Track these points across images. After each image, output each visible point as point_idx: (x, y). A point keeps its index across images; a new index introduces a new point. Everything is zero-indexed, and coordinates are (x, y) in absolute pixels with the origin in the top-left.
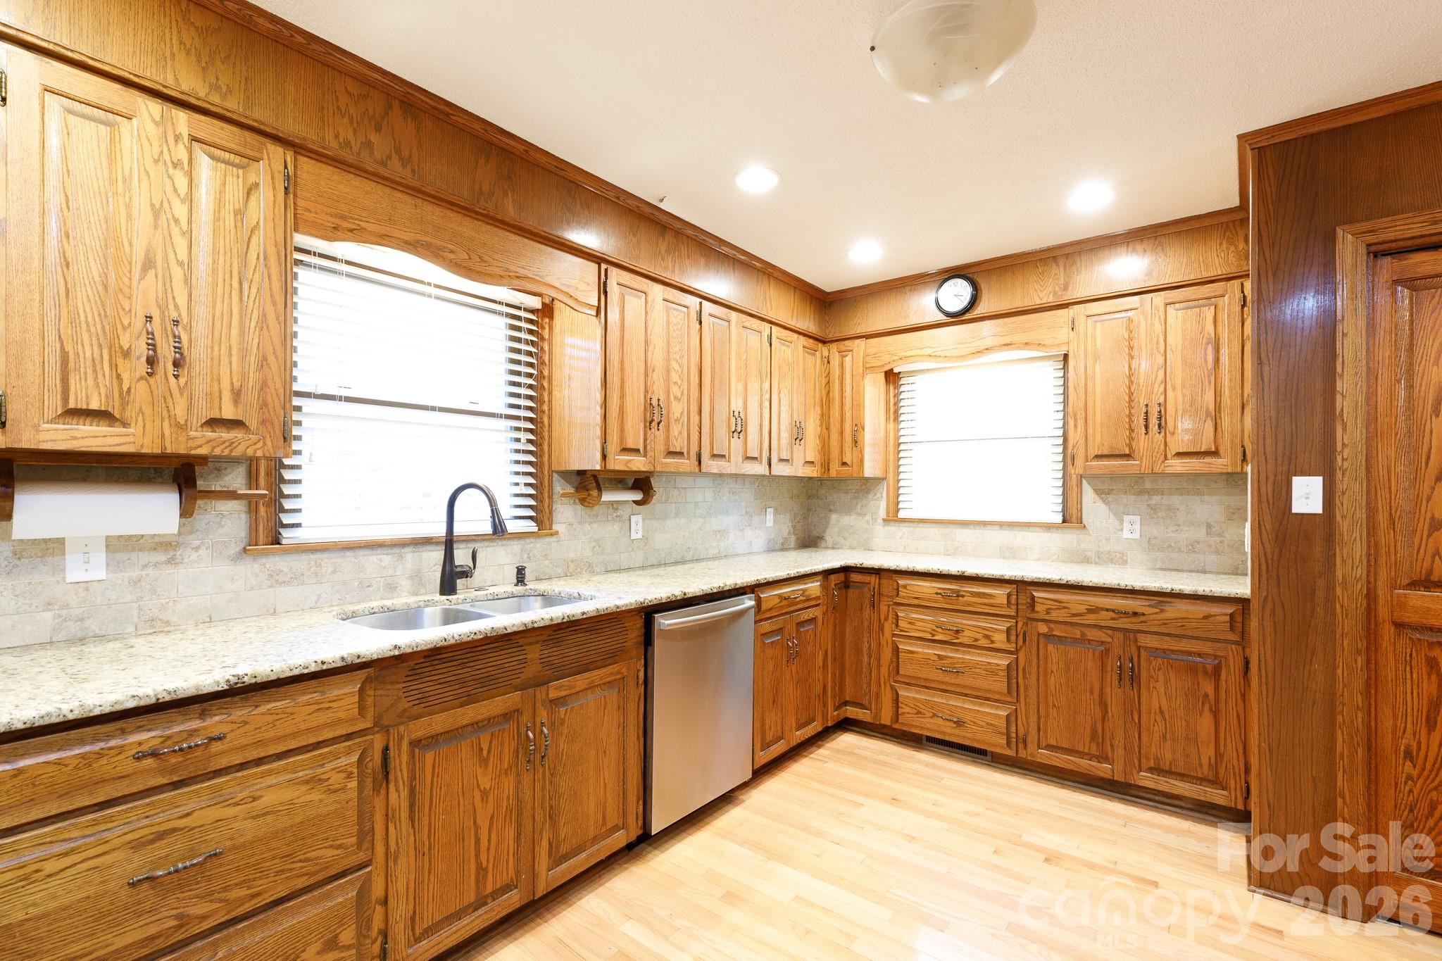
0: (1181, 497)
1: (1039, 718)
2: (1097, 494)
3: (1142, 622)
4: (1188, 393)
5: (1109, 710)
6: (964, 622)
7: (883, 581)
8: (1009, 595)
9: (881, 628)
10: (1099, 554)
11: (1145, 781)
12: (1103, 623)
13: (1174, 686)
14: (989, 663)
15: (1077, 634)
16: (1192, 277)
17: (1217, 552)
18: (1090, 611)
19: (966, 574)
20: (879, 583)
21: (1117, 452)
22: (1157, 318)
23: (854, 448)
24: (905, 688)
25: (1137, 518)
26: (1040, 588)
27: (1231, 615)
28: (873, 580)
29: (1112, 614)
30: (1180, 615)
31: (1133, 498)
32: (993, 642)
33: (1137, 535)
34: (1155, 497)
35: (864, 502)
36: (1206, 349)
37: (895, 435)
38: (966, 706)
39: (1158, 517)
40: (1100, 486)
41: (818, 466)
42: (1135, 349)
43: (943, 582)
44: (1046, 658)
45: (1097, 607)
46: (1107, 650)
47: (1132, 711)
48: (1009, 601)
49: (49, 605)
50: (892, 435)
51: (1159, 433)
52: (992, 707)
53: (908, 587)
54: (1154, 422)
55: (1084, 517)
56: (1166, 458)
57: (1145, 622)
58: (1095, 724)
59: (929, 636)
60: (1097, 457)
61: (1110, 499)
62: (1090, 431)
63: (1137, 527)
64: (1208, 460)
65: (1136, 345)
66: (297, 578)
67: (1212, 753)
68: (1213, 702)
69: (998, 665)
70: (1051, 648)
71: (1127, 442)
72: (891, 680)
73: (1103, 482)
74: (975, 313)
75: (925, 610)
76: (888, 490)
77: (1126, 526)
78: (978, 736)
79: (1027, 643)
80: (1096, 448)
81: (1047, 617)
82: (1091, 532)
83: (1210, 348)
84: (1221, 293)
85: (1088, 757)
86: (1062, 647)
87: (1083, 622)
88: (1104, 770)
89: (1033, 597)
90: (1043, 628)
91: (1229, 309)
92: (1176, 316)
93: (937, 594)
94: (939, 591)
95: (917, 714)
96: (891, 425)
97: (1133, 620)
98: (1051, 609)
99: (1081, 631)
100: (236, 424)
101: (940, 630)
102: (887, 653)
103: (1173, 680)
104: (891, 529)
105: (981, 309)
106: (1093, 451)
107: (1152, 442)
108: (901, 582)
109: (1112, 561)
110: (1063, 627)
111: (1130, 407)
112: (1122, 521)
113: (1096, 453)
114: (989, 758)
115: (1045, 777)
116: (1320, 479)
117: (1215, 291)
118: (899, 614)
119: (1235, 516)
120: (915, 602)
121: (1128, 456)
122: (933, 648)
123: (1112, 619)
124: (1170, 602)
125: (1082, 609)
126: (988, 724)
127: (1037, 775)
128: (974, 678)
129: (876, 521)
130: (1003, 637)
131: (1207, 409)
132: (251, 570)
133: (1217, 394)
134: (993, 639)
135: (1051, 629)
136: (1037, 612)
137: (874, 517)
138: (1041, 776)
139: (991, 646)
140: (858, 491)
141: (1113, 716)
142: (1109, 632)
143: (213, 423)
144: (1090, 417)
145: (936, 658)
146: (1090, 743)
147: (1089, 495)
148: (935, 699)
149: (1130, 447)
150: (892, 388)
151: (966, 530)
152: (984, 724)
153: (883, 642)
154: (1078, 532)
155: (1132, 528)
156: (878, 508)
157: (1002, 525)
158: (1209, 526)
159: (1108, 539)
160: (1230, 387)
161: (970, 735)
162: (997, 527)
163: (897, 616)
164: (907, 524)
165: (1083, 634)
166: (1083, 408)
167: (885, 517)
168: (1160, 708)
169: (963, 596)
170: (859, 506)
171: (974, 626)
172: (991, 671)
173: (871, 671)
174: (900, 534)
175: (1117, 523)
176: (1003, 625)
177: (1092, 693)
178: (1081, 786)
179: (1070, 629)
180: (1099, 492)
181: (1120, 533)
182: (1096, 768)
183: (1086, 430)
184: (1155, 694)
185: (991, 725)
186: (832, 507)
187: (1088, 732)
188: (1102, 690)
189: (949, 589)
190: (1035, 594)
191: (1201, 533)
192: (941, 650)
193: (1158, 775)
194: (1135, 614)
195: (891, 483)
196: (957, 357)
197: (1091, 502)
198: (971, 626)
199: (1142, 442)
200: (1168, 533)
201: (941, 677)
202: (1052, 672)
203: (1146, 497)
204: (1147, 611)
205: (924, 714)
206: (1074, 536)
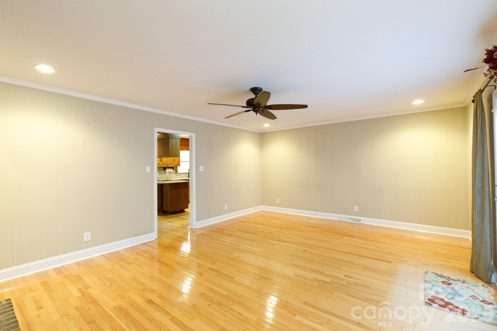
49: (166, 176)
66: (178, 176)
100: (177, 164)
132: (176, 175)
143: (176, 164)
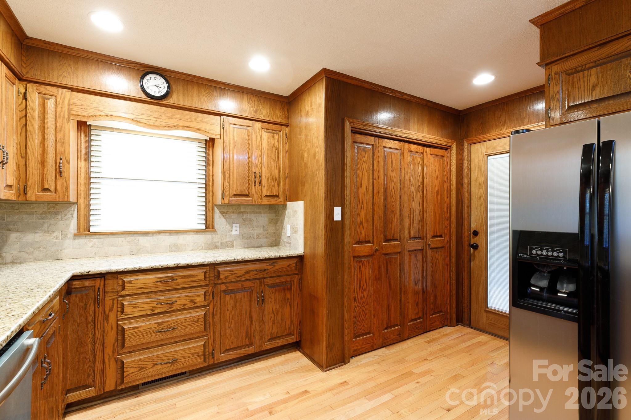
0: (254, 215)
1: (221, 338)
2: (221, 214)
3: (267, 273)
4: (270, 170)
5: (253, 320)
6: (177, 296)
7: (107, 282)
8: (205, 273)
9: (106, 318)
10: (222, 243)
11: (267, 347)
12: (251, 278)
13: (277, 298)
14: (193, 317)
15: (240, 285)
16: (271, 120)
17: (266, 238)
18: (246, 273)
19: (180, 265)
20: (104, 284)
21: (243, 194)
22: (259, 134)
23: (58, 178)
24: (129, 356)
25: (238, 225)
26: (222, 266)
27: (296, 263)
28: (97, 283)
29: (255, 272)
30: (280, 267)
31: (236, 215)
32: (195, 303)
33: (238, 233)
34: (245, 215)
35: (52, 222)
36: (275, 152)
37: (86, 171)
38: (178, 349)
39: (246, 224)
40: (223, 210)
41: (14, 191)
42: (250, 145)
43: (161, 273)
44: (225, 303)
45: (249, 270)
46: (252, 290)
47: (262, 316)
48: (205, 277)
50: (83, 170)
51: (260, 186)
52: (195, 342)
53: (133, 282)
54: (257, 181)
55: (215, 225)
56: (262, 198)
57: (268, 273)
58: (248, 329)
59: (150, 312)
60: (235, 195)
61: (227, 216)
62: (231, 182)
63: (238, 229)
64: (276, 199)
65: (251, 143)
67: (289, 322)
68: (290, 301)
69: (198, 316)
70: (227, 297)
71: (248, 189)
72: (116, 354)
73: (224, 208)
74: (169, 101)
75: (147, 295)
76: (79, 212)
77: (234, 229)
78: (186, 364)
79: (215, 298)
80: (234, 191)
81: (226, 281)
82: (218, 233)
83: (276, 151)
84: (280, 130)
85: (244, 347)
86: (232, 295)
87: (243, 279)
88: (251, 350)
89: (219, 271)
90: (223, 287)
91: (282, 137)
92: (265, 135)
93: (157, 282)
94: (159, 280)
95: (140, 370)
96: (83, 163)
97: (263, 273)
98: (228, 276)
99: (241, 284)
101: (159, 306)
102: (111, 336)
103: (277, 296)
104: (81, 241)
105: (172, 101)
106: (233, 192)
107: (257, 189)
108: (126, 280)
109: (227, 246)
110: (233, 284)
111: (249, 173)
112: (232, 227)
113: (234, 193)
114: (188, 374)
115: (220, 368)
116: (341, 207)
117: (278, 128)
118: (125, 303)
119: (272, 222)
120: (140, 291)
121: (247, 196)
122: (154, 319)
123: (255, 275)
124: (276, 262)
125: (243, 272)
126: (192, 354)
127: (216, 369)
128: (184, 329)
129: (66, 235)
130: (202, 298)
131: (276, 177)
133: (279, 172)
134: (196, 301)
135: (227, 287)
136: (221, 279)
137: (64, 233)
138: (218, 369)
139: (194, 306)
140: (44, 213)
141: (255, 322)
142: (254, 281)
144: (231, 175)
145: (156, 325)
146: (245, 339)
147: (217, 214)
148: (156, 354)
149: (248, 191)
150: (83, 135)
151: (147, 237)
152: (190, 355)
153: (108, 328)
154: (212, 233)
155: (236, 230)
156: (68, 226)
157: (171, 232)
158: (264, 227)
159: (226, 236)
160: (282, 169)
161: (181, 366)
162: (168, 234)
163: (123, 305)
164: (97, 237)
165: (242, 285)
166: (228, 170)
167: (76, 232)
168: (273, 310)
169: (176, 280)
170: (46, 225)
171: (184, 297)
172: (195, 321)
173: (95, 355)
174: (91, 245)
175: (230, 228)
176: (201, 291)
177: (246, 314)
178: (238, 363)
179: (236, 284)
180: (222, 213)
181: (231, 232)
182: (248, 351)
183: (230, 181)
184: (271, 305)
185: (195, 353)
186: (11, 227)
187: (244, 334)
188: (250, 312)
189: (166, 277)
190: (220, 269)
191: (261, 230)
192: (160, 319)
193: (272, 341)
194: (265, 270)
195: (82, 206)
196: (154, 126)
197: (219, 219)
198: (181, 298)
199: (253, 190)
200: (250, 231)
201: (160, 336)
202: (228, 309)
203: (241, 215)
204: (269, 267)
205: (146, 368)
206: (210, 236)
